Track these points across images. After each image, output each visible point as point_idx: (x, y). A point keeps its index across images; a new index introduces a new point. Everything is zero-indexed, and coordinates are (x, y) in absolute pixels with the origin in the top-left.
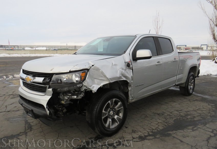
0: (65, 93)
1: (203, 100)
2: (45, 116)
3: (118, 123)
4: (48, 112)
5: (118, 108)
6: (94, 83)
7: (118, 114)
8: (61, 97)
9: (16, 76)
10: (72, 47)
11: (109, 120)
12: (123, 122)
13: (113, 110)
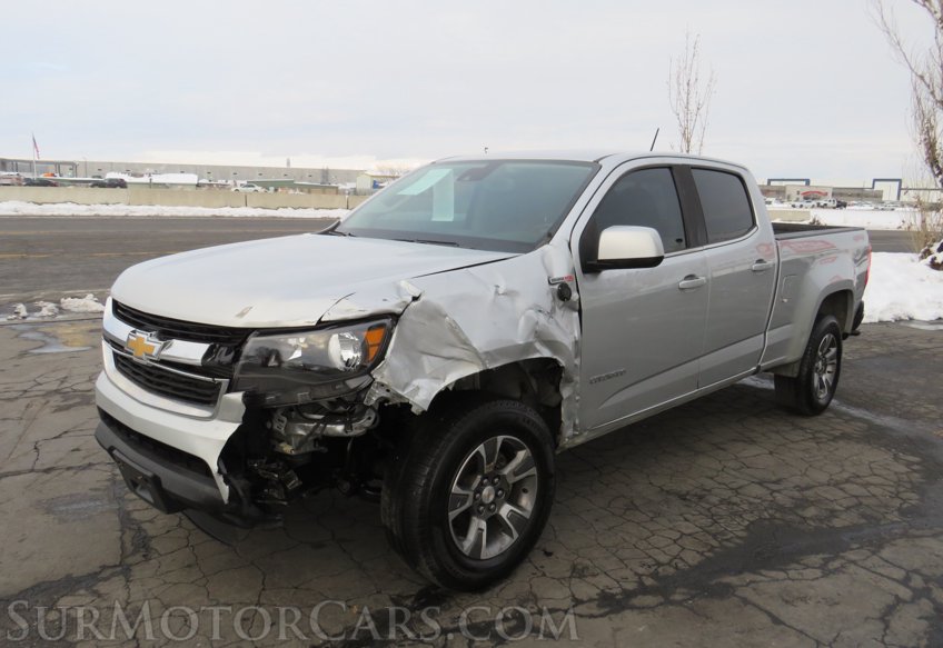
0: (297, 412)
1: (875, 436)
2: (212, 507)
3: (516, 535)
4: (225, 490)
5: (516, 473)
6: (417, 371)
7: (513, 499)
8: (280, 425)
9: (68, 303)
10: (311, 174)
11: (479, 524)
12: (532, 534)
13: (493, 484)
